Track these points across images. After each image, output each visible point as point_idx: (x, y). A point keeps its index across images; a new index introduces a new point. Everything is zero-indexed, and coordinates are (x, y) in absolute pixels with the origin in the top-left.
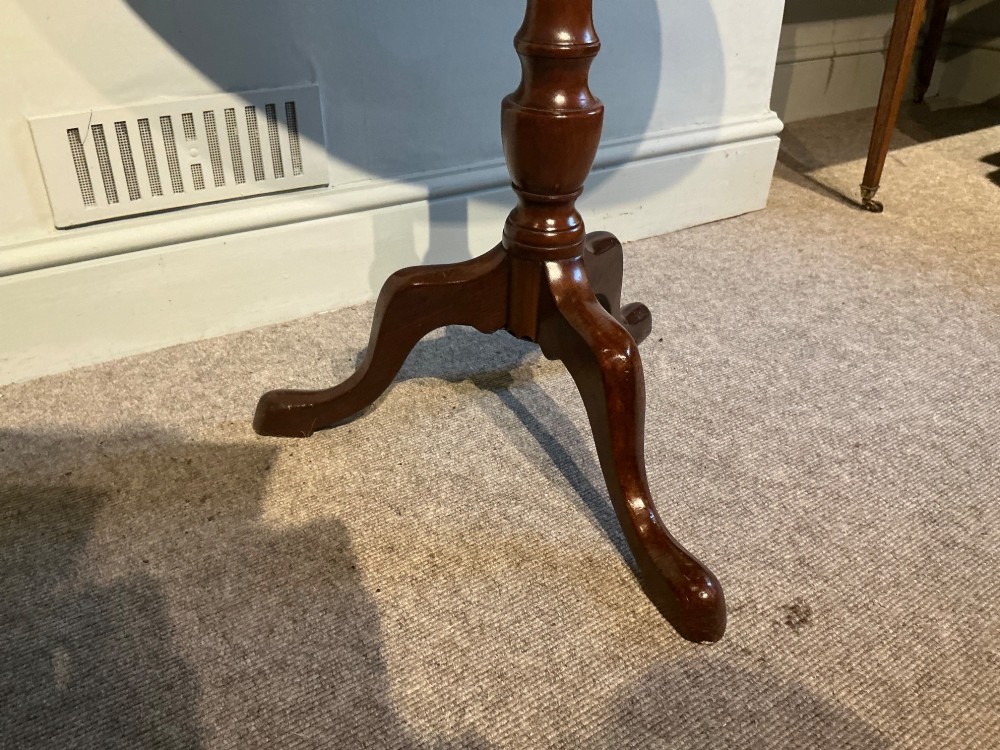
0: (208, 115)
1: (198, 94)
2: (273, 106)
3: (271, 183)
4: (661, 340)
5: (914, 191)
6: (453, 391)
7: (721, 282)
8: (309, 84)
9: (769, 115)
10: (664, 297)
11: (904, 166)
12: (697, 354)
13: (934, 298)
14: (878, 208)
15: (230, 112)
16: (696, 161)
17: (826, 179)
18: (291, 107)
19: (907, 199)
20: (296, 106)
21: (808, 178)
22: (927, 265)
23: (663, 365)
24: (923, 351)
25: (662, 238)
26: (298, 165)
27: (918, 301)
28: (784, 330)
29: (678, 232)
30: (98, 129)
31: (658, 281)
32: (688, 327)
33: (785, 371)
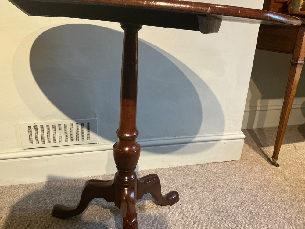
0: (65, 125)
1: (64, 120)
2: (83, 123)
3: (81, 141)
4: (181, 204)
5: (294, 160)
6: (110, 211)
7: (211, 185)
8: (94, 119)
9: (241, 133)
10: (191, 188)
11: (296, 149)
12: (189, 212)
13: (279, 205)
14: (278, 165)
15: (71, 125)
16: (213, 144)
17: (267, 151)
18: (88, 124)
19: (290, 163)
20: (90, 124)
21: (261, 149)
22: (283, 191)
23: (177, 215)
24: (264, 225)
25: (201, 165)
26: (88, 138)
27: (272, 205)
28: (221, 208)
29: (208, 164)
30: (36, 127)
31: (192, 181)
32: (192, 201)
33: (213, 224)
